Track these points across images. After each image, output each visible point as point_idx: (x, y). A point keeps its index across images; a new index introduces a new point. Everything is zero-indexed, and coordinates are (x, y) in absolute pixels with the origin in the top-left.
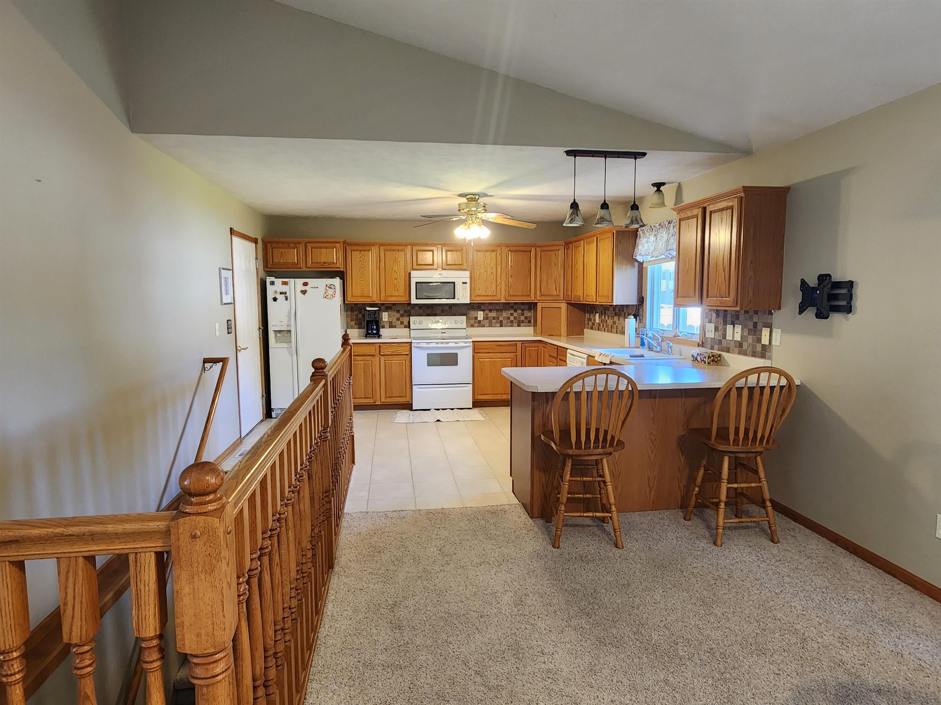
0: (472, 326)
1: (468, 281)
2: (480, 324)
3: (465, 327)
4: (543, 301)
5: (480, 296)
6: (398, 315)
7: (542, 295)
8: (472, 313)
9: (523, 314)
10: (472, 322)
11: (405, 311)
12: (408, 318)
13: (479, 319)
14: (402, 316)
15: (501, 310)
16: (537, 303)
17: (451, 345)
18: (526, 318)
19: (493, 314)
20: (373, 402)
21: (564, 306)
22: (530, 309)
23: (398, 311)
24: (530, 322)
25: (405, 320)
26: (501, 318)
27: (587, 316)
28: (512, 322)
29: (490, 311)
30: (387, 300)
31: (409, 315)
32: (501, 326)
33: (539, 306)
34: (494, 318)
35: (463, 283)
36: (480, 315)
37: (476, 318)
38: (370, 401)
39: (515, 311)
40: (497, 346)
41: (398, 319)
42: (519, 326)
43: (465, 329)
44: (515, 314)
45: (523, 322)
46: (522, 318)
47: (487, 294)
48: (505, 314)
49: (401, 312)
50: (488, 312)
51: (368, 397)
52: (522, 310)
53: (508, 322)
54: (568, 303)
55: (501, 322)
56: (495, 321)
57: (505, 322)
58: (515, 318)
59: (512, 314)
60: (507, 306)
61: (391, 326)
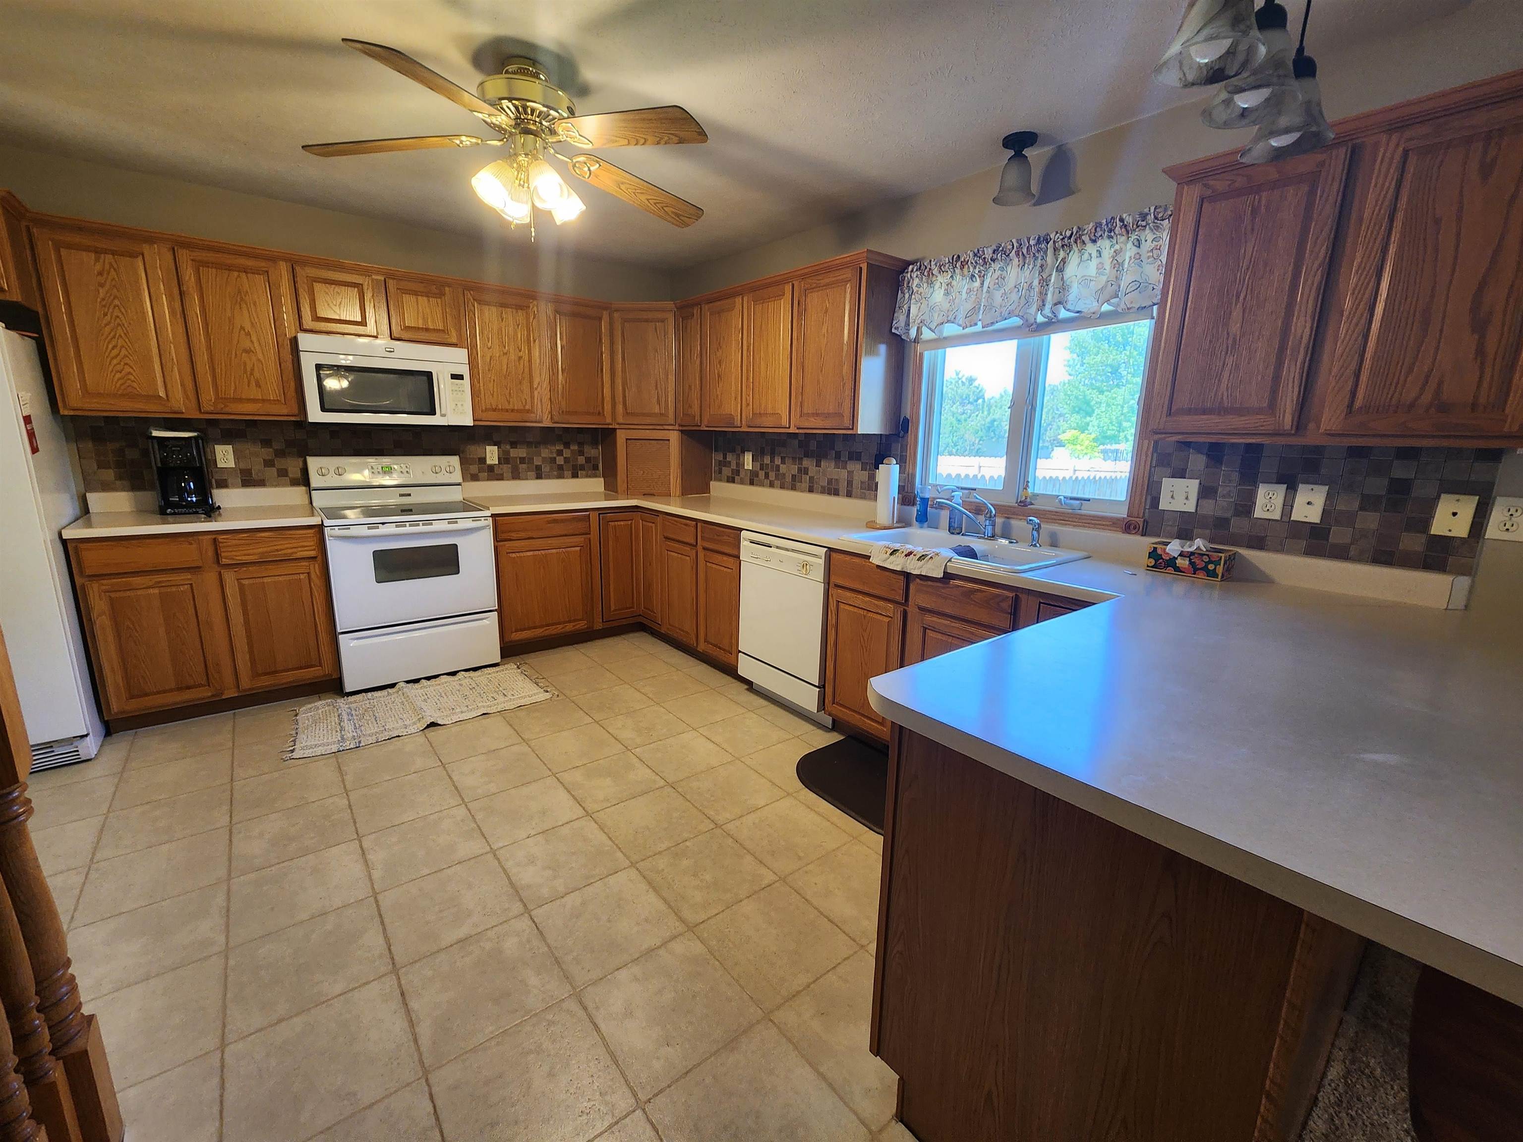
0: (475, 478)
1: (465, 371)
2: (492, 474)
3: (460, 480)
4: (628, 427)
5: (494, 410)
6: (266, 453)
7: (627, 413)
8: (473, 450)
9: (581, 453)
10: (474, 469)
11: (289, 443)
12: (300, 460)
13: (489, 462)
15: (537, 444)
16: (615, 429)
17: (437, 526)
18: (588, 460)
19: (519, 452)
21: (674, 437)
22: (594, 443)
24: (596, 468)
25: (293, 466)
26: (537, 461)
27: (717, 457)
28: (560, 468)
30: (227, 410)
31: (304, 452)
32: (539, 477)
33: (621, 436)
34: (522, 460)
35: (455, 377)
36: (492, 454)
37: (483, 460)
40: (549, 522)
41: (269, 463)
42: (575, 476)
43: (461, 485)
46: (581, 460)
48: (545, 452)
51: (190, 684)
52: (581, 444)
53: (551, 469)
54: (682, 431)
55: (538, 468)
56: (524, 466)
57: (546, 469)
58: (566, 460)
59: (560, 453)
61: (249, 480)
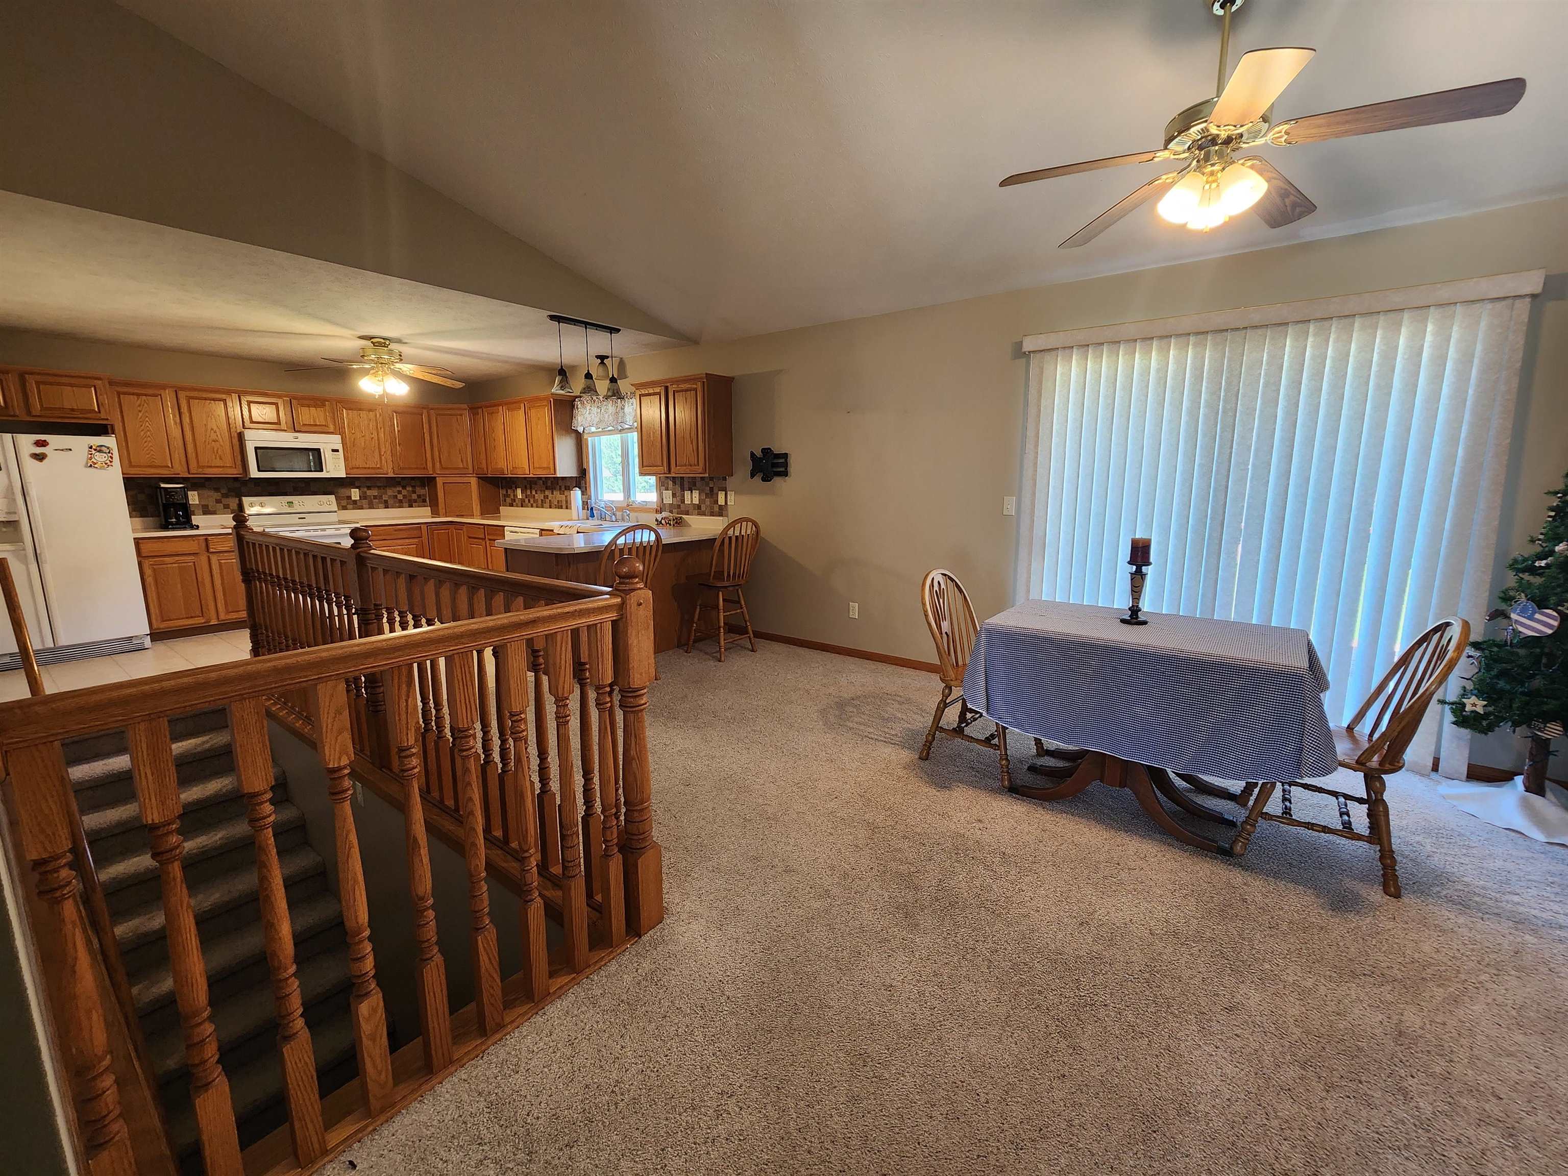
0: (344, 508)
1: (339, 447)
2: (356, 505)
3: (337, 509)
4: (443, 475)
5: (358, 468)
6: (217, 495)
7: (442, 468)
8: (343, 492)
9: (414, 492)
10: (344, 503)
11: (230, 490)
12: (237, 499)
13: (353, 499)
14: (226, 496)
15: (385, 487)
16: (435, 477)
17: (328, 532)
18: (419, 496)
19: (374, 492)
20: (205, 623)
21: (474, 481)
22: (423, 486)
23: (217, 490)
24: (424, 501)
25: (233, 503)
26: (385, 498)
27: (502, 492)
28: (401, 501)
29: (369, 488)
30: (203, 472)
31: (239, 495)
32: (387, 507)
33: (440, 482)
34: (375, 498)
35: (333, 451)
36: (355, 494)
37: (349, 497)
38: (199, 621)
39: (404, 487)
40: (396, 531)
41: (218, 501)
42: (411, 506)
43: (336, 512)
44: (404, 492)
45: (415, 501)
46: (414, 496)
47: (368, 466)
48: (390, 492)
49: (224, 491)
50: (365, 489)
51: (193, 615)
52: (413, 487)
53: (395, 502)
54: (478, 477)
55: (386, 502)
56: (377, 500)
57: (390, 502)
58: (404, 496)
59: (400, 492)
60: (391, 482)
61: (207, 511)
